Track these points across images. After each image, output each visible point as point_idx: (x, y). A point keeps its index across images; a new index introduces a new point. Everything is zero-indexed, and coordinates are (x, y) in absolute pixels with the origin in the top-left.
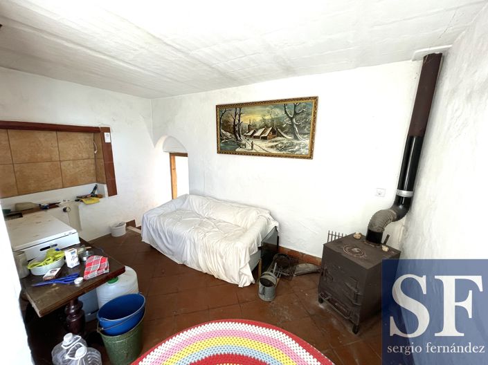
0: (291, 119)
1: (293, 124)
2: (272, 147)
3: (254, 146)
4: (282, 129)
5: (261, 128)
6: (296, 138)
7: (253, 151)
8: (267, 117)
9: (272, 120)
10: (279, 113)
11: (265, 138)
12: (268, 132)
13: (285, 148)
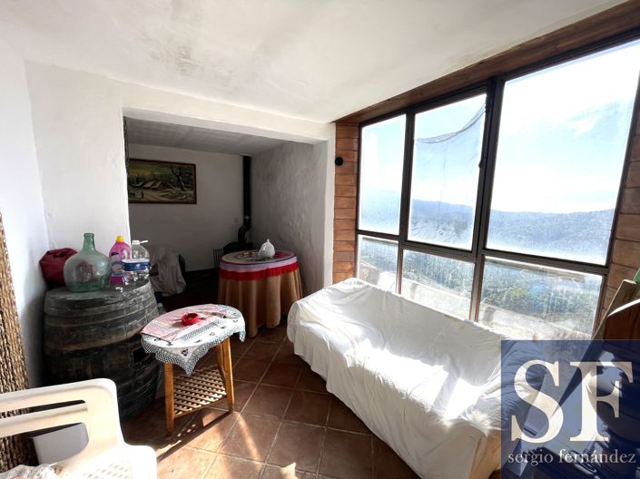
0: (178, 176)
1: (179, 180)
2: (163, 196)
3: (145, 196)
4: (171, 183)
5: (151, 181)
6: (183, 190)
7: (144, 200)
8: (156, 173)
9: (162, 176)
10: (168, 171)
11: (155, 189)
12: (158, 184)
13: (175, 197)
